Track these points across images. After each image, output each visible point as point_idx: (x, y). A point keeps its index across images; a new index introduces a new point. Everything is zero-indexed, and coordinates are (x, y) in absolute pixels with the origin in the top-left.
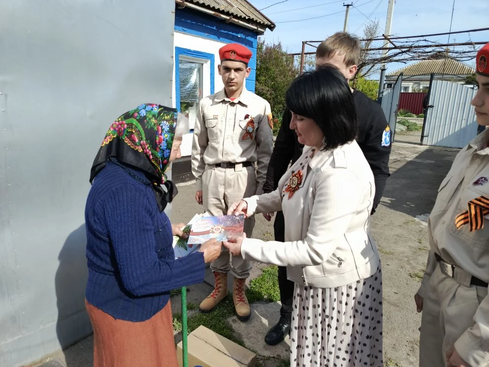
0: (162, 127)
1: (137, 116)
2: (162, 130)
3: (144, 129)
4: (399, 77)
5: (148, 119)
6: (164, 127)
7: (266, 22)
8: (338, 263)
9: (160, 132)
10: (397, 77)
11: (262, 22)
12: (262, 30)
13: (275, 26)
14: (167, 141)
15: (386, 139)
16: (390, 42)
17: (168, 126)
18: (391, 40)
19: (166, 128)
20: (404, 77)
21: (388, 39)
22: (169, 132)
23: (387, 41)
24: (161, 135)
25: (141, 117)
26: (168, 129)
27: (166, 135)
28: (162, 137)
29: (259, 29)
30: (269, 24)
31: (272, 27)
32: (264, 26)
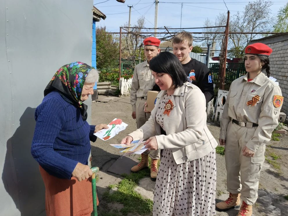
0: (78, 75)
1: (68, 67)
2: (79, 77)
3: (69, 74)
4: (167, 48)
5: (72, 69)
6: (80, 75)
7: (101, 15)
8: (202, 143)
9: (77, 78)
10: (166, 48)
11: (99, 14)
12: (99, 19)
13: (106, 17)
14: (80, 83)
15: (210, 79)
16: (167, 30)
17: (83, 75)
18: (168, 30)
19: (81, 77)
20: (170, 48)
21: (167, 29)
22: (82, 79)
23: (166, 30)
24: (77, 79)
25: (70, 68)
26: (82, 77)
27: (80, 80)
28: (78, 81)
29: (98, 18)
30: (103, 15)
31: (104, 17)
32: (100, 16)
